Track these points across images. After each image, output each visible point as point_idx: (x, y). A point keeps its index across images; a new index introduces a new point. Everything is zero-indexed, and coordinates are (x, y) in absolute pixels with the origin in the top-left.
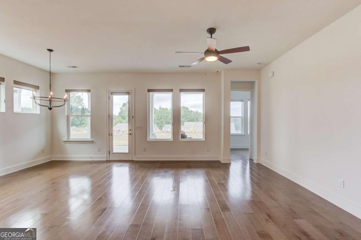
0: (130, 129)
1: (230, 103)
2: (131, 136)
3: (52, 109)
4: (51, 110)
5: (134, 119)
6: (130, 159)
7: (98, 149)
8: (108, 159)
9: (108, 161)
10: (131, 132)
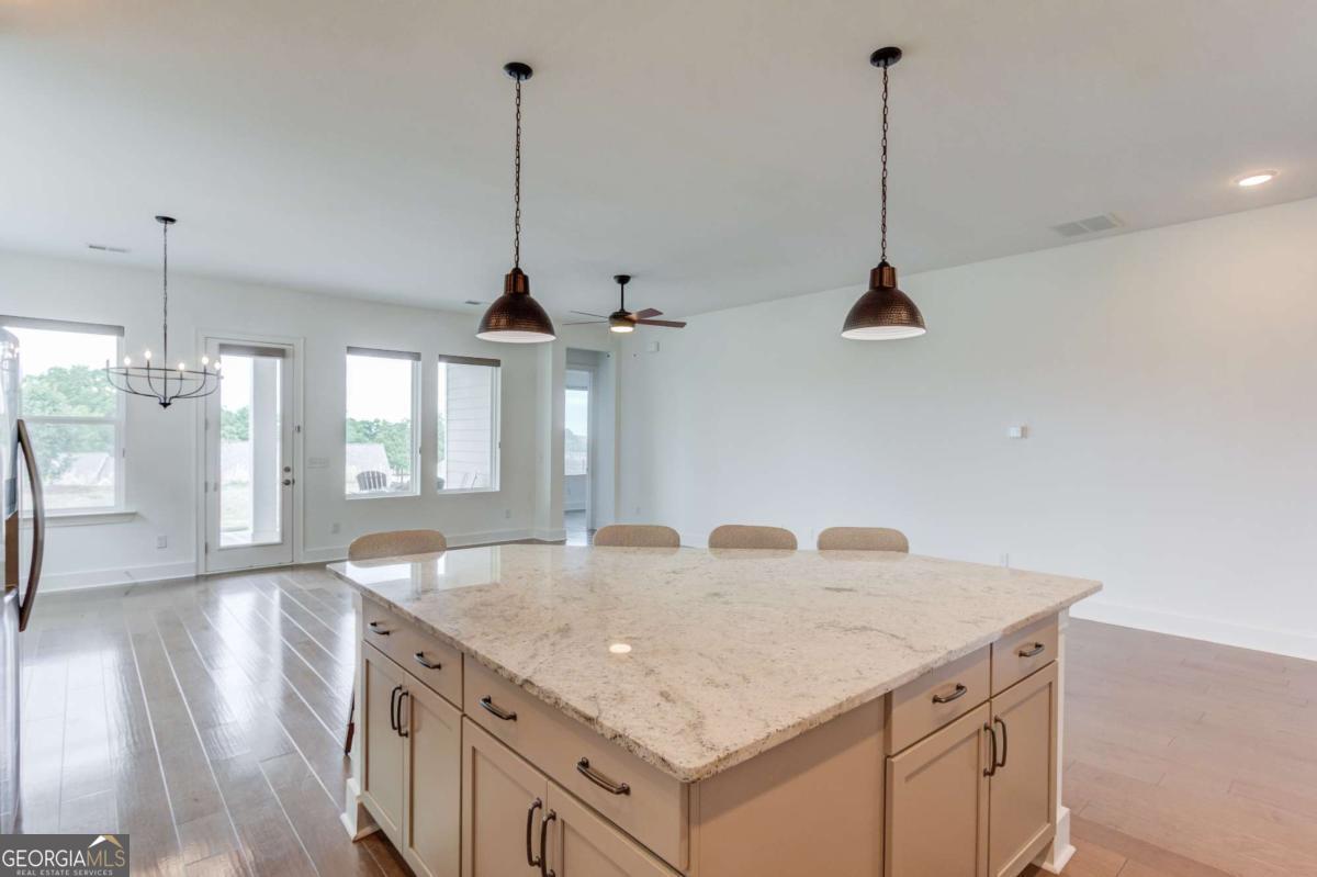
0: (287, 465)
1: (564, 393)
2: (289, 488)
3: (169, 404)
4: (168, 407)
5: (301, 434)
6: (287, 562)
7: (160, 539)
8: (202, 572)
9: (198, 579)
10: (289, 476)
